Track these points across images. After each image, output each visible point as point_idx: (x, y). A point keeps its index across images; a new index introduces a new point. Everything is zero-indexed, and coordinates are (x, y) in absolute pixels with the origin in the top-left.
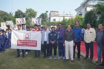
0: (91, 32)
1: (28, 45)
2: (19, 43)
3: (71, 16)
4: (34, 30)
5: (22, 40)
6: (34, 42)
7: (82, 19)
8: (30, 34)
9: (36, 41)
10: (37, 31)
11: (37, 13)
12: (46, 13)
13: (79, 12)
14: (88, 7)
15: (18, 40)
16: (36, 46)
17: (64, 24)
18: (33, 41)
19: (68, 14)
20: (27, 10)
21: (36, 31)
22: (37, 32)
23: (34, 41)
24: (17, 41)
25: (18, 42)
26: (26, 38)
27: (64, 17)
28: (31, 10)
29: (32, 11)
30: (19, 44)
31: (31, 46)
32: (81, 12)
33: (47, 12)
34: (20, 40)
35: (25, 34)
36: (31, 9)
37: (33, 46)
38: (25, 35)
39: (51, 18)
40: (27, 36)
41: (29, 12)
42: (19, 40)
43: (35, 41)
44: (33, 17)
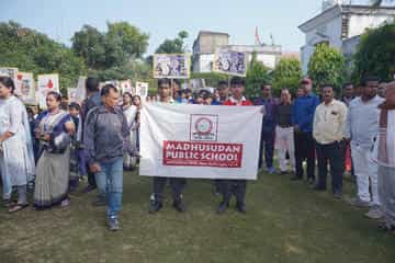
0: (333, 113)
1: (205, 161)
2: (168, 153)
3: (277, 50)
4: (233, 100)
5: (182, 144)
6: (229, 149)
7: (339, 60)
8: (213, 119)
9: (241, 145)
10: (244, 104)
11: (149, 41)
12: (180, 39)
13: (318, 33)
14: (352, 13)
15: (166, 143)
16: (239, 166)
17: (259, 81)
18: (226, 145)
19: (263, 45)
20: (110, 26)
21: (239, 106)
22: (245, 107)
23: (231, 146)
24: (162, 145)
25: (165, 151)
26: (200, 133)
27: (254, 53)
28: (125, 29)
29: (130, 30)
30: (170, 158)
31: (218, 164)
32: (324, 37)
33: (183, 35)
34: (176, 144)
35: (195, 118)
36: (126, 24)
37: (228, 164)
38: (194, 121)
39: (202, 58)
40: (204, 127)
41: (120, 34)
42: (171, 143)
43: (236, 145)
44: (135, 55)
